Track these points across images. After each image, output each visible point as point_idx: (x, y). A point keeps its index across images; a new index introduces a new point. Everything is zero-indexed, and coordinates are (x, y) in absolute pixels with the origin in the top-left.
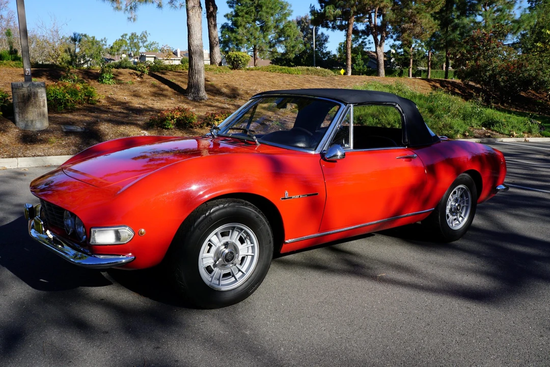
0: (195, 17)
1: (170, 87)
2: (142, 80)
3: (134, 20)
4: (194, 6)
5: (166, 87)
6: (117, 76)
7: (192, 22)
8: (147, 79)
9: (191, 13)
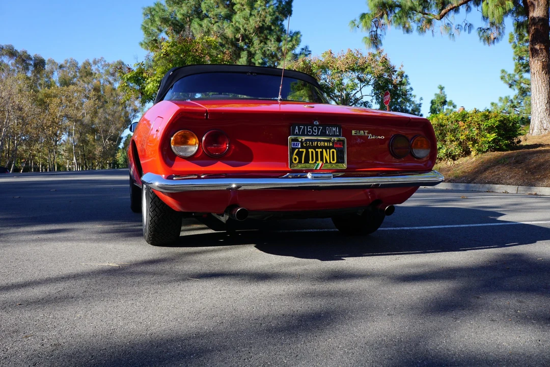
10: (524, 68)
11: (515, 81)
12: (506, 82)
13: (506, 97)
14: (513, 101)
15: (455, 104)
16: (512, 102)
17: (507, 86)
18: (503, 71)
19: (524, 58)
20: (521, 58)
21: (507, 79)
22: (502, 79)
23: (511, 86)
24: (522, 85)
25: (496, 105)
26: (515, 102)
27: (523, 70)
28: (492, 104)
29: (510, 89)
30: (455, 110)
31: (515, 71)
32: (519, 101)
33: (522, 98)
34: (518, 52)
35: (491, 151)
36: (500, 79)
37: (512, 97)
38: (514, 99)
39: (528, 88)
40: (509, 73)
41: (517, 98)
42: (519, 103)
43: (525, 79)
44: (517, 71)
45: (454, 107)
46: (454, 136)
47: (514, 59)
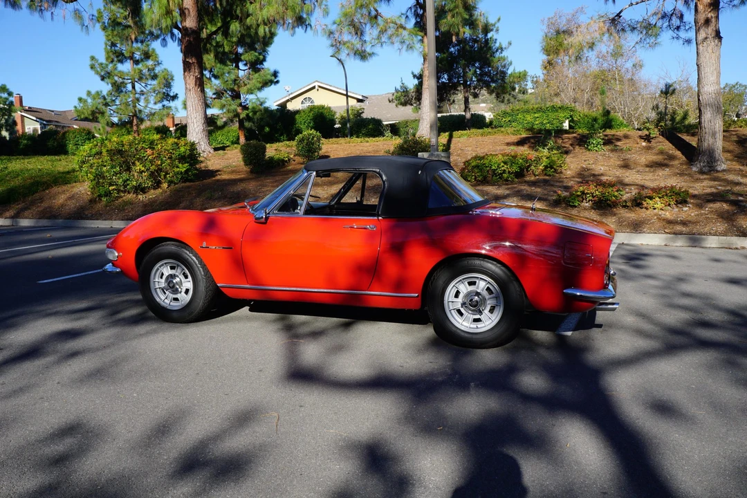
0: (706, 53)
1: (683, 154)
2: (649, 144)
3: (641, 66)
4: (706, 38)
5: (678, 153)
6: (619, 140)
7: (702, 59)
8: (656, 143)
9: (700, 47)
10: (117, 57)
11: (108, 73)
12: (97, 73)
13: (98, 92)
14: (107, 97)
15: (11, 90)
16: (105, 98)
17: (98, 78)
18: (93, 58)
19: (118, 45)
20: (113, 45)
21: (99, 69)
22: (92, 68)
23: (103, 79)
24: (116, 78)
25: (86, 101)
26: (109, 100)
27: (116, 59)
28: (80, 99)
29: (102, 82)
30: (11, 99)
31: (107, 59)
32: (114, 99)
33: (116, 94)
34: (110, 37)
35: (182, 182)
36: (89, 68)
37: (105, 93)
38: (108, 95)
39: (123, 83)
40: (100, 61)
41: (111, 94)
42: (114, 101)
43: (120, 72)
44: (110, 61)
45: (10, 94)
46: (144, 166)
47: (106, 44)
